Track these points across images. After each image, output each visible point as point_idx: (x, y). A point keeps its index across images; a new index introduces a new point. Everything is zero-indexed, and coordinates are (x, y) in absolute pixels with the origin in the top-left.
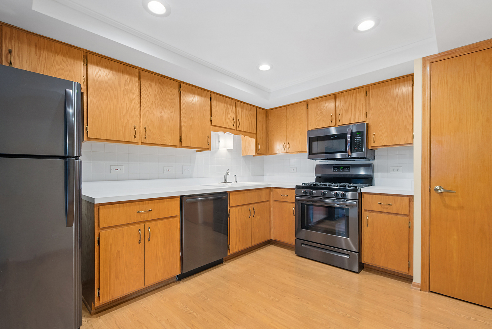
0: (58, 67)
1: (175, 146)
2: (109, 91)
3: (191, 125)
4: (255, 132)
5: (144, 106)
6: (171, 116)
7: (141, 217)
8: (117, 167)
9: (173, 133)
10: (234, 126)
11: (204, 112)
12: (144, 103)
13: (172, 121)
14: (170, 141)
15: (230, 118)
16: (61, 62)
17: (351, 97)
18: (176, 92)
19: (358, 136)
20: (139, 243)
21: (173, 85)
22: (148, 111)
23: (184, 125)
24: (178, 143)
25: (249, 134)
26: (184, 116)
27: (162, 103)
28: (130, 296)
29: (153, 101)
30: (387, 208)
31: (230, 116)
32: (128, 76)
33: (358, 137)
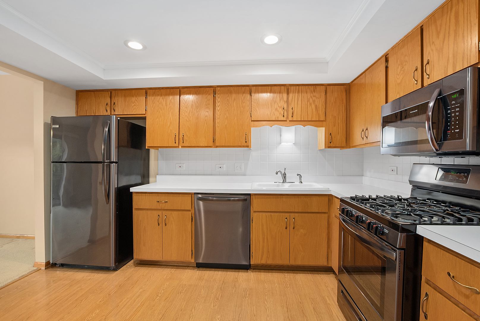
0: (133, 104)
1: (210, 147)
2: (159, 112)
3: (226, 125)
4: (323, 118)
5: (183, 116)
6: (206, 120)
7: (159, 205)
8: (180, 165)
9: (207, 135)
10: (284, 116)
11: (242, 109)
12: (183, 114)
13: (207, 124)
14: (204, 143)
15: (278, 108)
16: (135, 101)
17: (448, 16)
18: (211, 97)
19: (453, 102)
20: (159, 225)
21: (208, 91)
22: (186, 120)
23: (218, 126)
24: (211, 144)
25: (313, 123)
26: (218, 117)
27: (198, 110)
28: (160, 263)
29: (190, 111)
30: (467, 297)
31: (278, 106)
32: (172, 96)
33: (454, 104)
